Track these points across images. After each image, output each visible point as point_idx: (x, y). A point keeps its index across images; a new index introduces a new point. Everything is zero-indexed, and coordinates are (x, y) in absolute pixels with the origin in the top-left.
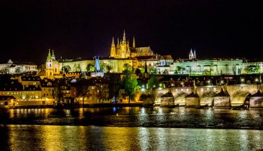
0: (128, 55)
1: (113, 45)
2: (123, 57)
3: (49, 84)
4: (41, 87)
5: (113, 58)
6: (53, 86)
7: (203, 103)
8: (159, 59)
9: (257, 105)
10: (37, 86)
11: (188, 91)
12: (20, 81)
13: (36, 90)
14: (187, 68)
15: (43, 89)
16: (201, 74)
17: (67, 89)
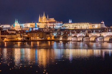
0: (45, 21)
1: (40, 17)
2: (44, 22)
3: (19, 32)
4: (16, 33)
5: (40, 22)
6: (21, 33)
7: (79, 40)
8: (58, 23)
9: (100, 40)
10: (14, 33)
11: (73, 35)
12: (8, 31)
13: (14, 35)
14: (69, 26)
15: (17, 34)
16: (73, 28)
17: (26, 34)
